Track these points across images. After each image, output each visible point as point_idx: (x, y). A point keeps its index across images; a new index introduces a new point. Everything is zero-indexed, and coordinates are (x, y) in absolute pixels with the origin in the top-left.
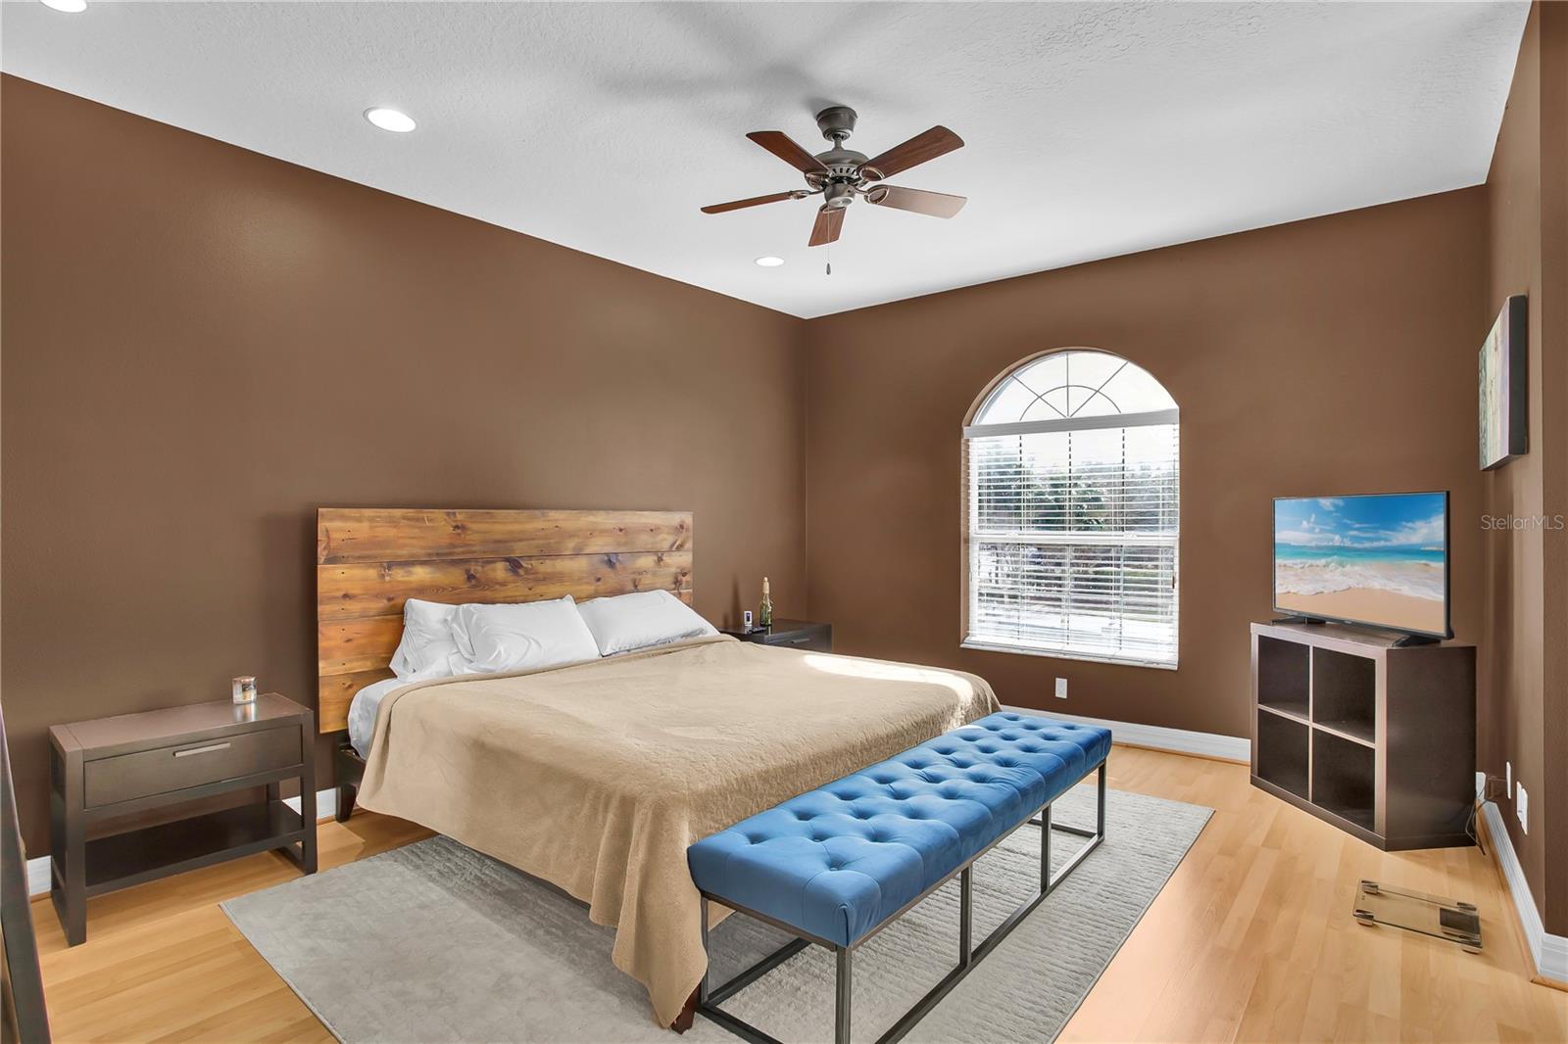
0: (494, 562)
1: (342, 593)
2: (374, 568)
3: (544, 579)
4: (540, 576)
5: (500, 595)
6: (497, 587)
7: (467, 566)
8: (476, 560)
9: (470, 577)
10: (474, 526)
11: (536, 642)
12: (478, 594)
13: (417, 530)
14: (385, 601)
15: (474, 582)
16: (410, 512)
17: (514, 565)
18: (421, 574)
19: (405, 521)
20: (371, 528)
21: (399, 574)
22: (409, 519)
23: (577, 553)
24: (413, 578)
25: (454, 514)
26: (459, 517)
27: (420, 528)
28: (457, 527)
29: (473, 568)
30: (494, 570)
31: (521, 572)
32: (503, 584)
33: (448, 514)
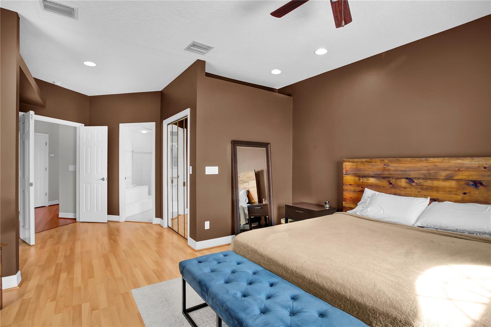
0: (401, 178)
1: (349, 183)
2: (358, 177)
3: (427, 189)
4: (425, 188)
5: (402, 193)
6: (402, 189)
7: (389, 179)
8: (393, 178)
9: (391, 184)
10: (392, 165)
11: (383, 210)
12: (393, 190)
13: (370, 166)
14: (361, 188)
15: (391, 185)
16: (368, 160)
17: (410, 180)
18: (372, 180)
19: (366, 163)
20: (357, 165)
21: (365, 180)
22: (368, 162)
23: (448, 178)
24: (369, 181)
25: (384, 160)
26: (385, 161)
27: (371, 165)
28: (385, 165)
29: (391, 180)
30: (401, 182)
31: (413, 184)
32: (405, 188)
33: (381, 160)
